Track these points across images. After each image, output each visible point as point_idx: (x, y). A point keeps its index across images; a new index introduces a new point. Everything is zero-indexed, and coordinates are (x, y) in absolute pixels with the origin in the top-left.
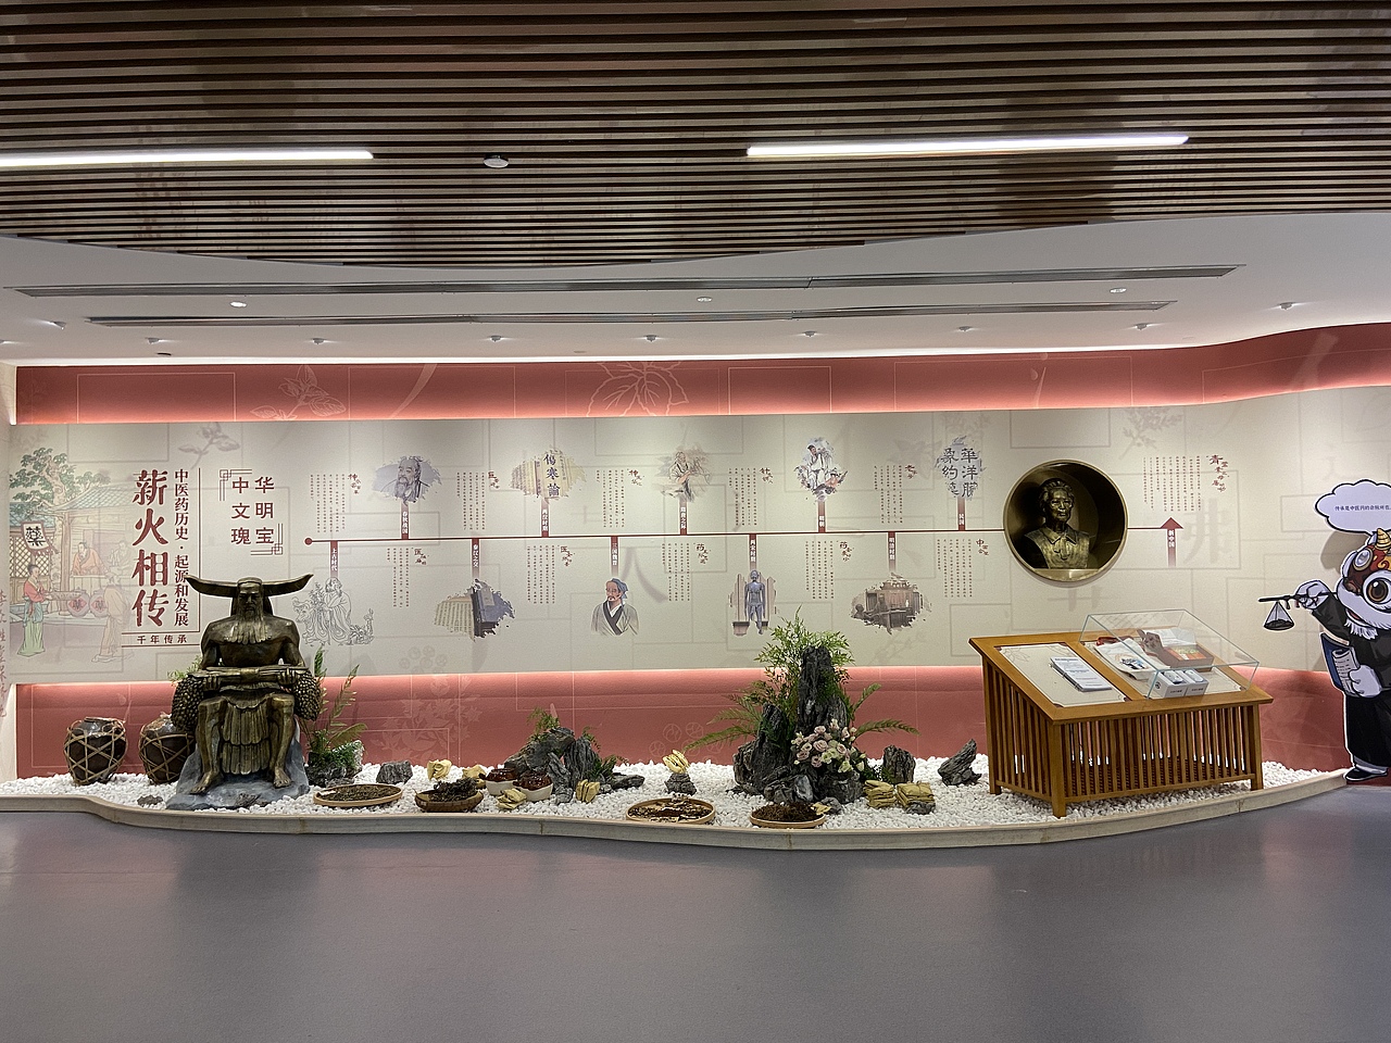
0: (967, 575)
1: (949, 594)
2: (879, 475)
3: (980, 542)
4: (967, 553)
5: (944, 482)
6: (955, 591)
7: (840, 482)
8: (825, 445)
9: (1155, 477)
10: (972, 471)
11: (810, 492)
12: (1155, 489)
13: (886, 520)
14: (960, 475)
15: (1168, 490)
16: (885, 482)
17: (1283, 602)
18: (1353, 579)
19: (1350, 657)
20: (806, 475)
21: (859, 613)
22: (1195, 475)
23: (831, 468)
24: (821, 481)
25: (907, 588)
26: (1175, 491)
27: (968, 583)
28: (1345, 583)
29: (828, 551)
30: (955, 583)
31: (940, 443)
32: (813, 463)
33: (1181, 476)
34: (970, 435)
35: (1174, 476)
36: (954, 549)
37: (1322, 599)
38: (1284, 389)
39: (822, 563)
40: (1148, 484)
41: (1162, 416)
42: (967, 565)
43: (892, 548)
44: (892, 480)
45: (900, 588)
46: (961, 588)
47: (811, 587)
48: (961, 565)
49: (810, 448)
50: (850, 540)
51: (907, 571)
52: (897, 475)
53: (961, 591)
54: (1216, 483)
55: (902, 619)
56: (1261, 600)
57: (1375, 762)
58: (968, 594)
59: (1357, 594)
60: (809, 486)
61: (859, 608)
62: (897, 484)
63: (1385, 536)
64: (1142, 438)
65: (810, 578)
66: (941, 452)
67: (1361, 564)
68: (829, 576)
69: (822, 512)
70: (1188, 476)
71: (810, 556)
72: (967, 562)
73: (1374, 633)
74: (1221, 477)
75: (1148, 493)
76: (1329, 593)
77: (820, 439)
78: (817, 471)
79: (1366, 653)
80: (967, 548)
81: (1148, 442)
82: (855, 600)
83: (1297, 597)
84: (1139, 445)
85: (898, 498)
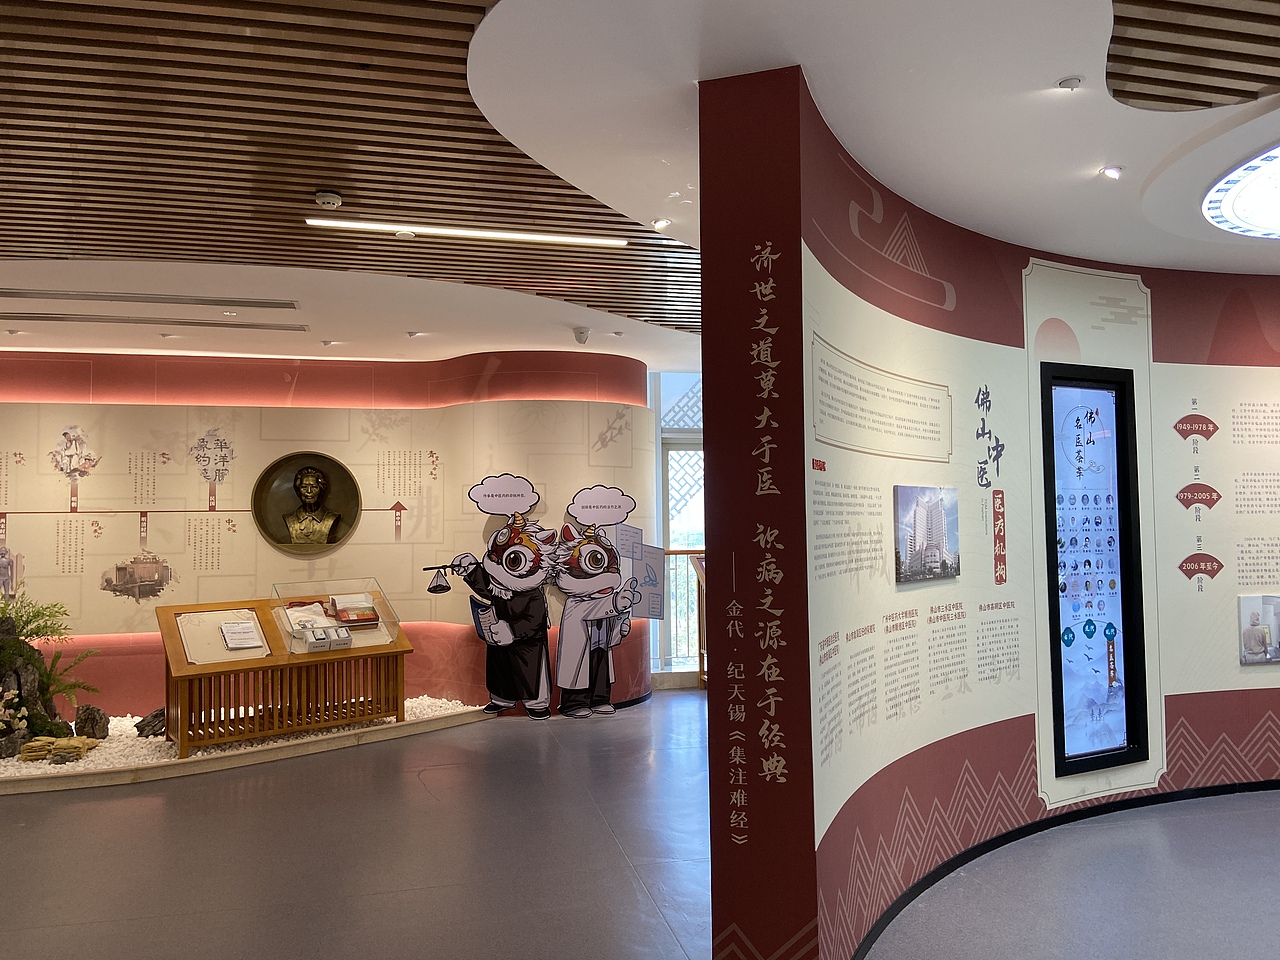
0: (216, 550)
1: (197, 566)
2: (133, 461)
3: (229, 521)
4: (217, 531)
5: (196, 468)
6: (203, 564)
7: (94, 466)
8: (79, 431)
9: (387, 467)
10: (224, 459)
11: (63, 476)
12: (386, 477)
13: (138, 502)
14: (212, 462)
15: (397, 479)
16: (139, 466)
17: (442, 570)
18: (496, 552)
19: (491, 613)
20: (59, 458)
21: (108, 585)
22: (418, 466)
23: (85, 453)
24: (75, 464)
25: (157, 562)
26: (402, 479)
27: (216, 556)
28: (489, 554)
29: (80, 529)
30: (204, 557)
31: (194, 434)
32: (67, 448)
33: (407, 467)
34: (222, 428)
35: (402, 467)
36: (204, 527)
37: (472, 567)
38: (470, 399)
39: (73, 541)
40: (381, 472)
41: (393, 417)
42: (216, 541)
43: (143, 525)
44: (146, 465)
45: (150, 563)
46: (209, 562)
47: (60, 562)
48: (210, 541)
49: (65, 434)
50: (102, 520)
51: (157, 547)
52: (152, 461)
53: (209, 565)
54: (432, 473)
55: (151, 590)
56: (425, 569)
57: (506, 697)
58: (215, 567)
59: (498, 564)
60: (62, 470)
61: (108, 581)
62: (151, 469)
63: (520, 518)
64: (377, 435)
65: (60, 554)
66: (195, 442)
67: (502, 539)
68: (79, 552)
69: (74, 493)
70: (413, 467)
71: (61, 534)
72: (216, 539)
73: (510, 594)
74: (435, 469)
75: (381, 480)
76: (478, 564)
77: (75, 427)
78: (71, 456)
79: (503, 610)
80: (216, 527)
81: (383, 439)
82: (104, 574)
83: (452, 567)
84: (374, 440)
85: (151, 481)
